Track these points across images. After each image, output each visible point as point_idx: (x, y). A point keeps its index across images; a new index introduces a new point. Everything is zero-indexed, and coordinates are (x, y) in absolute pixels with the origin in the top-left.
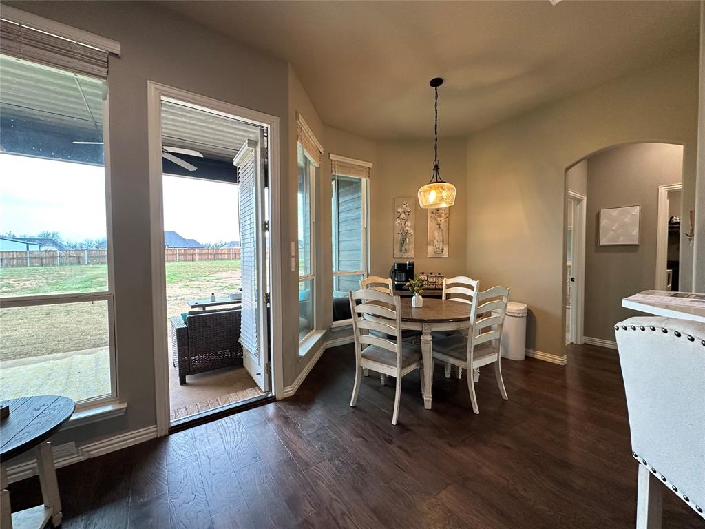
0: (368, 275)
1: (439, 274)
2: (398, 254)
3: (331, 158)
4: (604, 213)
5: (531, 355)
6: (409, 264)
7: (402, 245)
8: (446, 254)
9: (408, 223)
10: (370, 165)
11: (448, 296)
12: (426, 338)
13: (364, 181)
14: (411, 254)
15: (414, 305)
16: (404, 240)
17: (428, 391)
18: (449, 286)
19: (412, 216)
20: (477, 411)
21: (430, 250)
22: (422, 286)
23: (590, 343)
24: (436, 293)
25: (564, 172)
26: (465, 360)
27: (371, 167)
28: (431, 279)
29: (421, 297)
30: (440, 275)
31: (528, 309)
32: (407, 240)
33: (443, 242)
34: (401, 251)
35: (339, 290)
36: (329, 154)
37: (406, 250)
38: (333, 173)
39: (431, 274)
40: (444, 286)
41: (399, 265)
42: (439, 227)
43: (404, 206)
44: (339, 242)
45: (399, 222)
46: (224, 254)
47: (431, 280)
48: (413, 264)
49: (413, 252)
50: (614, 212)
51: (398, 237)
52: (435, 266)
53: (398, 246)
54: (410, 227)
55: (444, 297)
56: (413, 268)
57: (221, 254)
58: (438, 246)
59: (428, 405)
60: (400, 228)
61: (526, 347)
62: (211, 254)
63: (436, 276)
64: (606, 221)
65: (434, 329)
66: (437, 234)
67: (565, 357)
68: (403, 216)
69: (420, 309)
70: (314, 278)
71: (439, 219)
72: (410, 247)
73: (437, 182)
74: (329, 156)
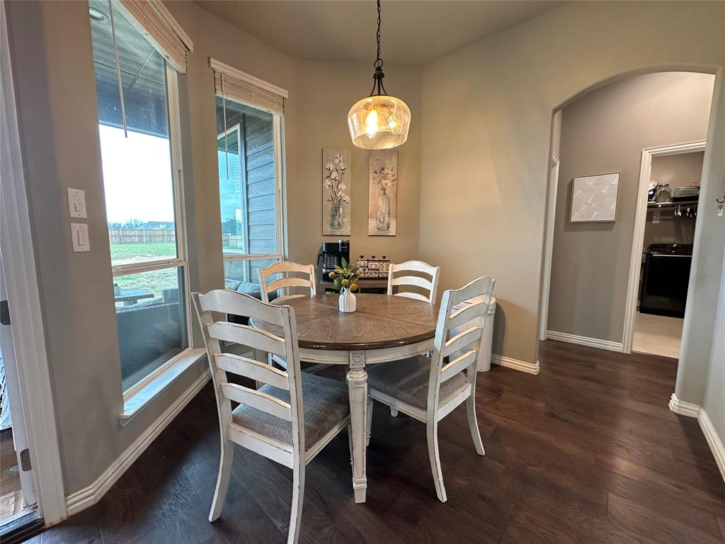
0: (285, 260)
1: (384, 257)
2: (328, 230)
3: (213, 65)
4: (578, 182)
5: (497, 362)
6: (343, 244)
7: (333, 217)
8: (392, 231)
9: (342, 186)
10: (285, 93)
11: (396, 289)
12: (357, 377)
13: (277, 119)
14: (346, 230)
15: (342, 309)
16: (336, 210)
17: (360, 471)
18: (396, 275)
19: (347, 175)
20: (443, 496)
21: (372, 225)
22: (355, 276)
23: (555, 338)
24: (379, 284)
25: (551, 113)
26: (425, 409)
27: (287, 96)
28: (373, 265)
29: (353, 296)
30: (384, 260)
31: (497, 304)
32: (341, 210)
33: (389, 214)
34: (332, 225)
35: (251, 282)
36: (209, 58)
37: (339, 225)
38: (219, 94)
39: (373, 257)
40: (390, 274)
41: (328, 245)
42: (385, 194)
43: (337, 161)
44: (248, 213)
45: (329, 183)
46: (135, 236)
47: (373, 267)
48: (348, 244)
49: (349, 228)
50: (590, 181)
51: (329, 206)
52: (379, 247)
53: (328, 218)
54: (344, 191)
55: (389, 292)
56: (348, 248)
57: (130, 236)
58: (382, 220)
59: (360, 497)
60: (330, 191)
61: (492, 352)
62: (116, 236)
63: (379, 261)
64: (580, 191)
65: (370, 361)
66: (382, 204)
67: (538, 364)
68: (334, 175)
69: (351, 316)
70: (184, 264)
71: (384, 182)
72: (345, 220)
73: (379, 94)
74: (209, 62)
